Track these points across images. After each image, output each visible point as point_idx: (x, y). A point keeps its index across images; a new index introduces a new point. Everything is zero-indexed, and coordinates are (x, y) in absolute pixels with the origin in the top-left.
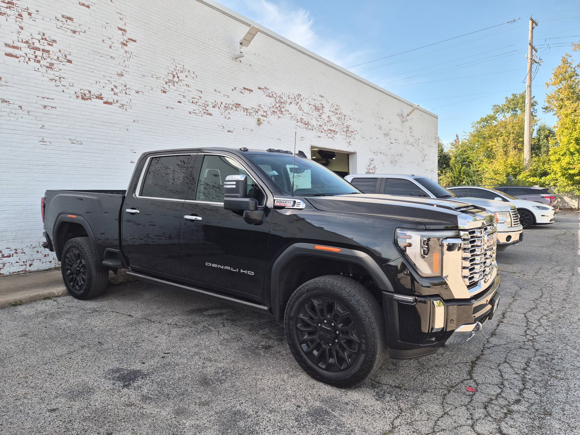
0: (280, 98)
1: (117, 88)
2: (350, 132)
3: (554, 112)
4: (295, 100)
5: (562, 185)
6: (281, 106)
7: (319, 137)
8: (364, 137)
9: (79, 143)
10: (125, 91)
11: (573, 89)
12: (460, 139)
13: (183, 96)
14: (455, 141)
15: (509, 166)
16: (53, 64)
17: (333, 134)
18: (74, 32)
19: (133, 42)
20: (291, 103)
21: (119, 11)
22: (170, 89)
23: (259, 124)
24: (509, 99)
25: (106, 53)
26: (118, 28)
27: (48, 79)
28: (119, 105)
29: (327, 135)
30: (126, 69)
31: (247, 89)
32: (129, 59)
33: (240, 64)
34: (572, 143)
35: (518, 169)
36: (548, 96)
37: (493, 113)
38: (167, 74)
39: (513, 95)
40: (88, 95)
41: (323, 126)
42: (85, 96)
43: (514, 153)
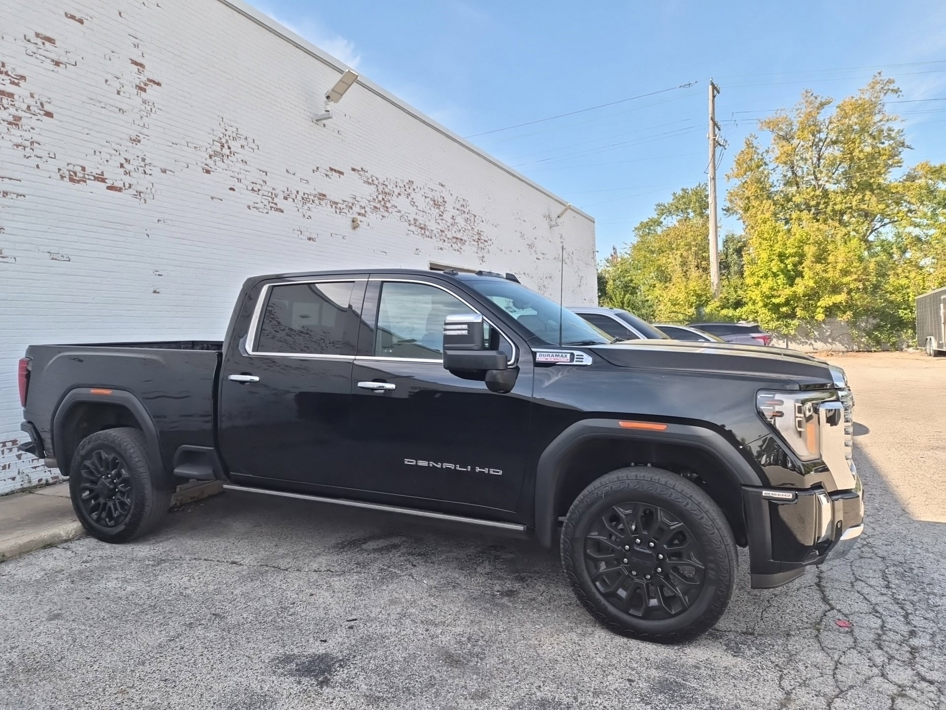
0: (384, 186)
1: (129, 163)
2: (483, 241)
3: (739, 216)
4: (405, 190)
5: (764, 320)
6: (386, 199)
7: (441, 249)
8: (502, 249)
9: (65, 259)
10: (143, 169)
11: (761, 183)
12: (618, 253)
13: (238, 179)
14: (612, 256)
15: (692, 294)
16: (20, 118)
17: (459, 245)
18: (57, 64)
19: (155, 86)
20: (399, 194)
21: (133, 33)
22: (216, 167)
23: (354, 228)
24: (677, 195)
25: (111, 102)
26: (132, 60)
27: (10, 145)
28: (132, 191)
29: (452, 246)
30: (145, 131)
31: (335, 171)
32: (149, 115)
33: (324, 129)
34: (773, 260)
35: (704, 298)
36: (730, 193)
37: (657, 216)
38: (211, 143)
39: (683, 190)
40: (80, 175)
41: (446, 232)
42: (76, 176)
43: (697, 274)
